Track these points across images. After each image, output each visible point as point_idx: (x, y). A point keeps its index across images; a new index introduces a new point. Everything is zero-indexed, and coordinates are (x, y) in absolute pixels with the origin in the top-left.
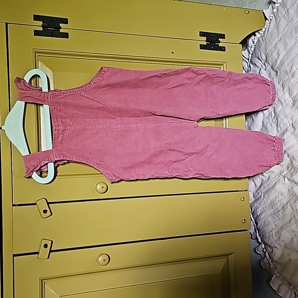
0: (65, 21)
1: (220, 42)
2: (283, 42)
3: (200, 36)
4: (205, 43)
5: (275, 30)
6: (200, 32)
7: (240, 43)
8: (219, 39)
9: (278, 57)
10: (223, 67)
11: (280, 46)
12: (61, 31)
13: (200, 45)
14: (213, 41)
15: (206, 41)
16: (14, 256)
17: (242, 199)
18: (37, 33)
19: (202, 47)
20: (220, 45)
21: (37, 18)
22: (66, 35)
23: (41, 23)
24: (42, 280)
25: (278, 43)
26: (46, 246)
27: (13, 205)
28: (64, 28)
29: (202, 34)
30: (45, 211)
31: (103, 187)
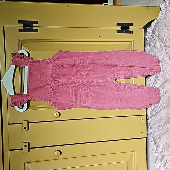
0: (36, 23)
1: (129, 28)
2: (166, 28)
3: (117, 25)
4: (120, 29)
5: (164, 19)
6: (117, 23)
7: (142, 28)
8: (129, 27)
9: (164, 37)
10: (132, 43)
11: (165, 31)
12: (34, 28)
13: (117, 31)
14: (125, 28)
15: (121, 28)
16: (10, 150)
17: (142, 120)
18: (20, 30)
19: (118, 32)
20: (130, 30)
21: (20, 22)
22: (36, 31)
23: (22, 25)
24: (25, 163)
25: (164, 28)
26: (26, 146)
27: (9, 124)
28: (35, 27)
29: (118, 24)
30: (25, 128)
31: (56, 115)
